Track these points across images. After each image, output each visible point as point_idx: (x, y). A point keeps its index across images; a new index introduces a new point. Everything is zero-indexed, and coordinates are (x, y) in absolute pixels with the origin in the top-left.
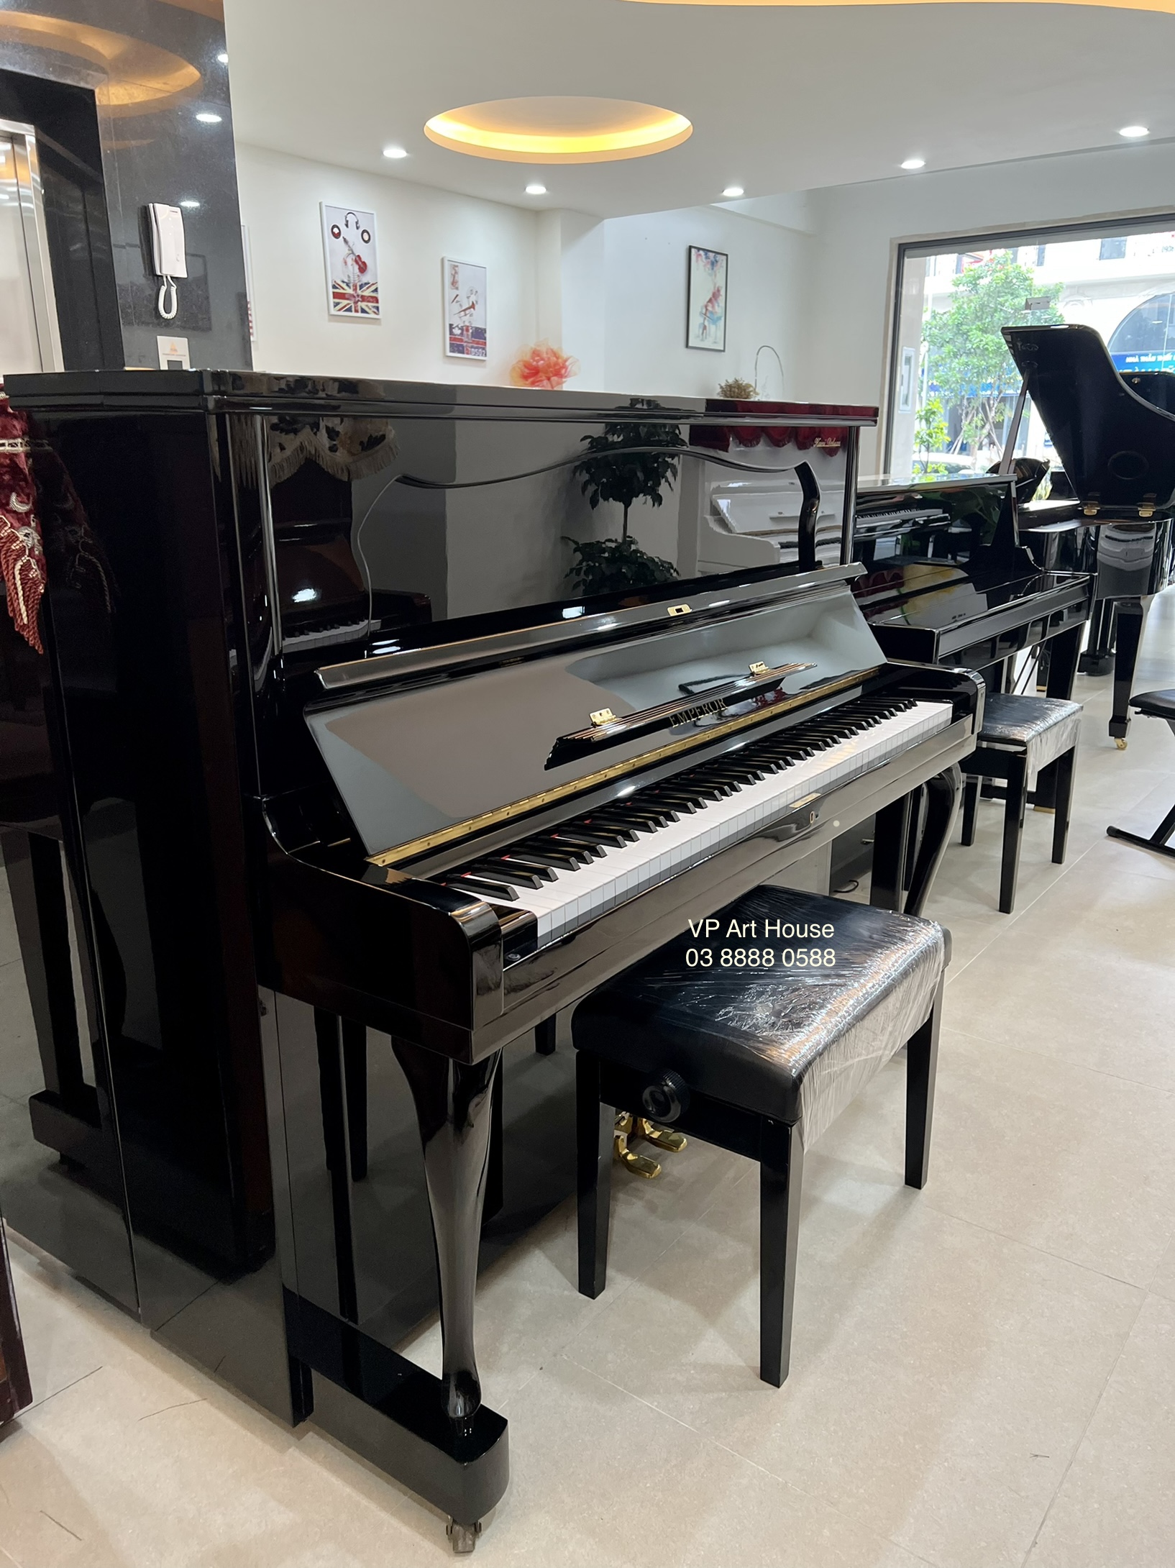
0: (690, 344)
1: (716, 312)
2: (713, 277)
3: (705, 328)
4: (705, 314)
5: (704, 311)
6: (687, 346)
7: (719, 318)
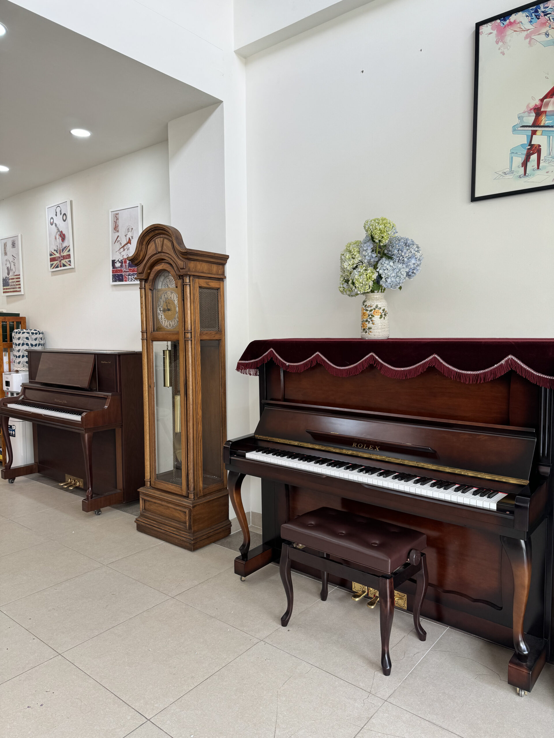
3: (532, 151)
4: (535, 125)
6: (472, 197)
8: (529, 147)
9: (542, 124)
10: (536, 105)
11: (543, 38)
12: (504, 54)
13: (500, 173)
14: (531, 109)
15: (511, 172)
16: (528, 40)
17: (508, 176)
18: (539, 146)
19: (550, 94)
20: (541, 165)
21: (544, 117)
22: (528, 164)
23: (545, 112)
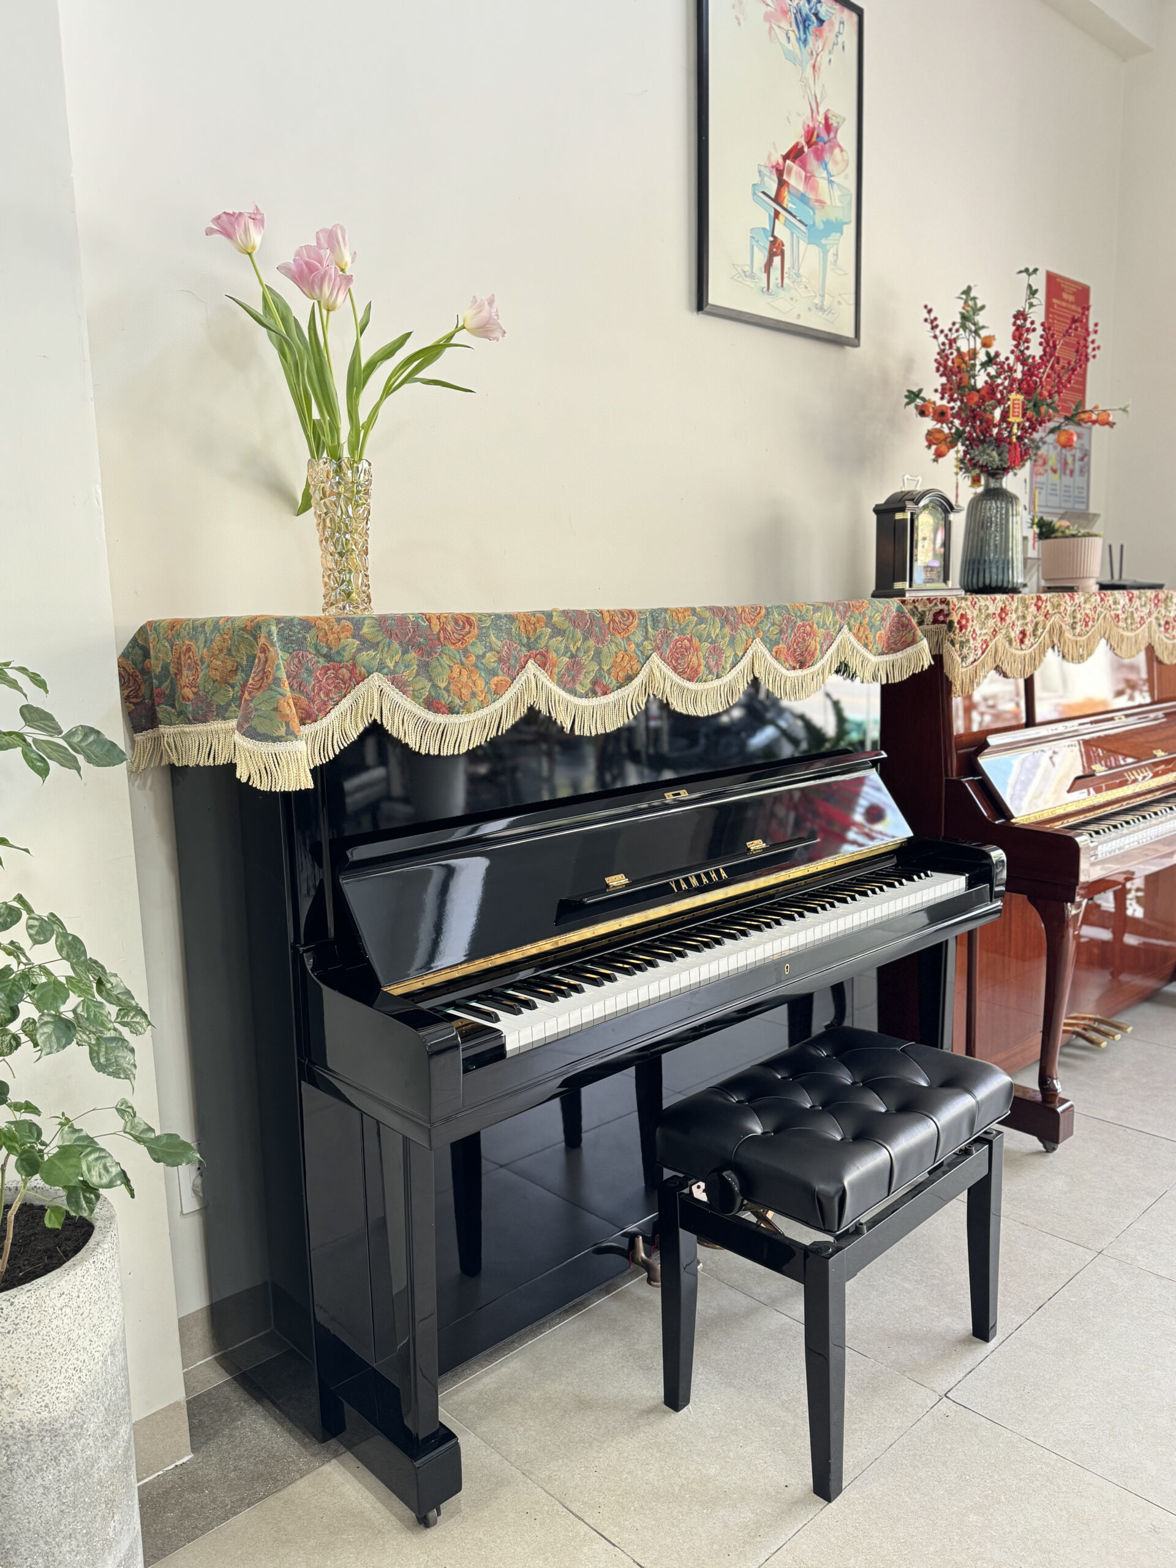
0: (714, 297)
1: (821, 202)
2: (809, 70)
3: (776, 248)
4: (777, 199)
5: (772, 187)
6: (701, 302)
7: (834, 227)
8: (772, 239)
9: (785, 205)
10: (778, 164)
11: (782, 38)
12: (739, 24)
13: (739, 269)
14: (773, 167)
15: (752, 276)
16: (767, 25)
17: (748, 282)
18: (783, 245)
19: (792, 155)
20: (786, 281)
21: (786, 193)
22: (772, 270)
23: (788, 184)
